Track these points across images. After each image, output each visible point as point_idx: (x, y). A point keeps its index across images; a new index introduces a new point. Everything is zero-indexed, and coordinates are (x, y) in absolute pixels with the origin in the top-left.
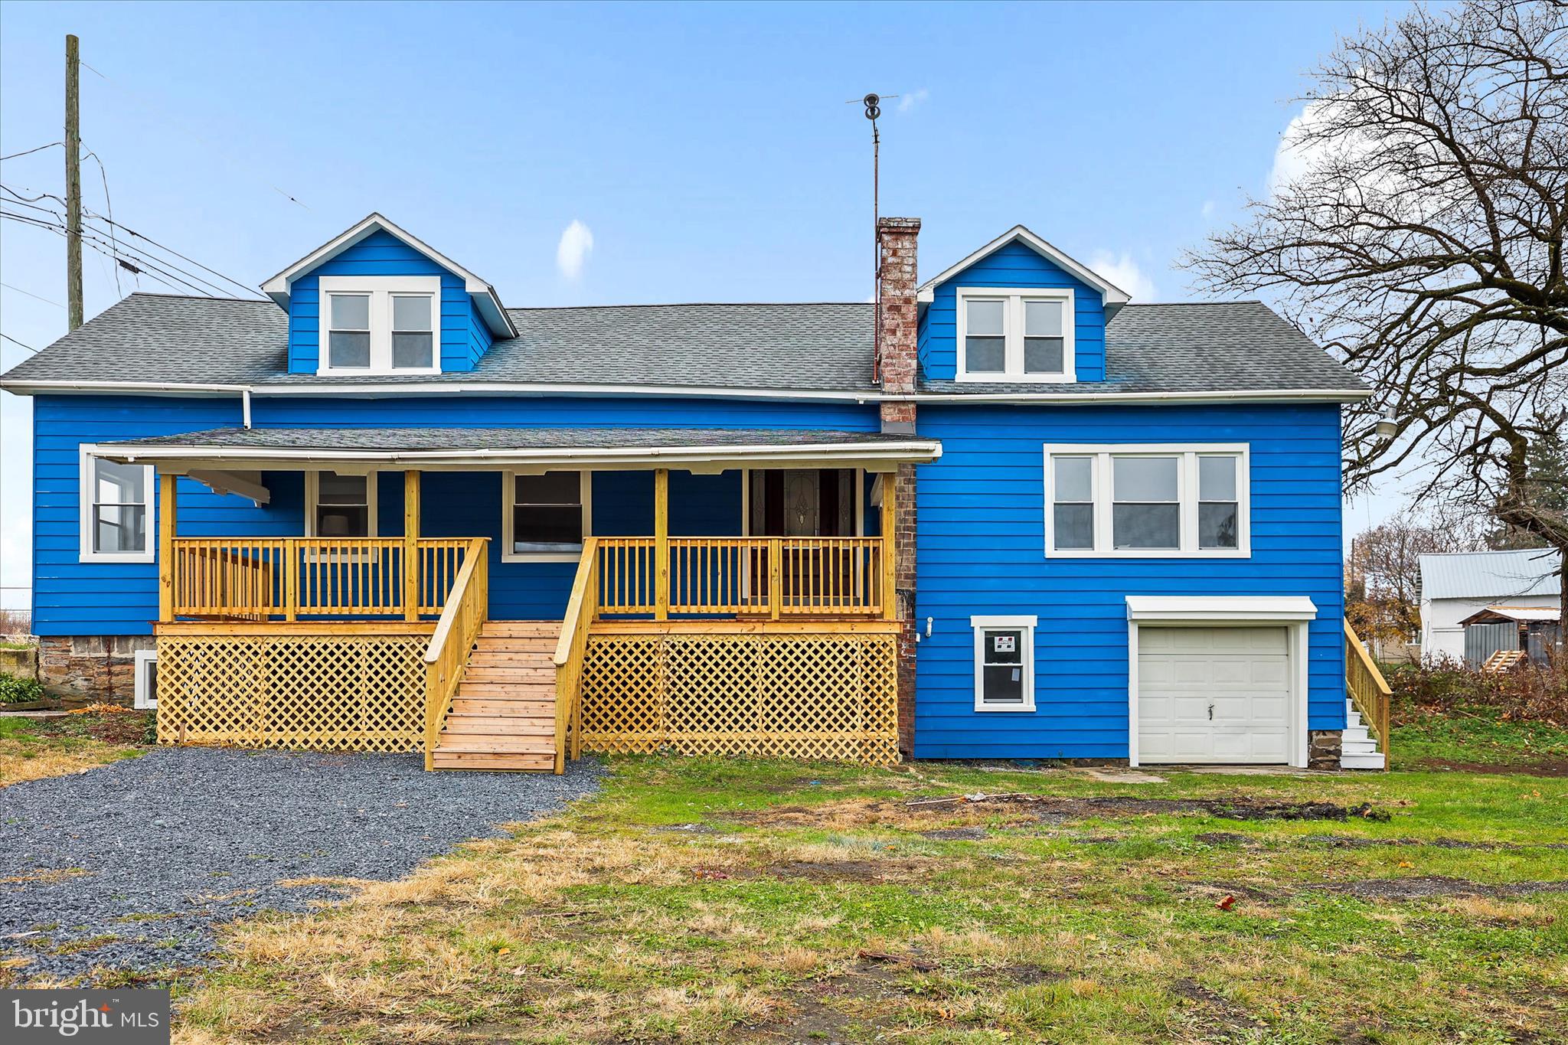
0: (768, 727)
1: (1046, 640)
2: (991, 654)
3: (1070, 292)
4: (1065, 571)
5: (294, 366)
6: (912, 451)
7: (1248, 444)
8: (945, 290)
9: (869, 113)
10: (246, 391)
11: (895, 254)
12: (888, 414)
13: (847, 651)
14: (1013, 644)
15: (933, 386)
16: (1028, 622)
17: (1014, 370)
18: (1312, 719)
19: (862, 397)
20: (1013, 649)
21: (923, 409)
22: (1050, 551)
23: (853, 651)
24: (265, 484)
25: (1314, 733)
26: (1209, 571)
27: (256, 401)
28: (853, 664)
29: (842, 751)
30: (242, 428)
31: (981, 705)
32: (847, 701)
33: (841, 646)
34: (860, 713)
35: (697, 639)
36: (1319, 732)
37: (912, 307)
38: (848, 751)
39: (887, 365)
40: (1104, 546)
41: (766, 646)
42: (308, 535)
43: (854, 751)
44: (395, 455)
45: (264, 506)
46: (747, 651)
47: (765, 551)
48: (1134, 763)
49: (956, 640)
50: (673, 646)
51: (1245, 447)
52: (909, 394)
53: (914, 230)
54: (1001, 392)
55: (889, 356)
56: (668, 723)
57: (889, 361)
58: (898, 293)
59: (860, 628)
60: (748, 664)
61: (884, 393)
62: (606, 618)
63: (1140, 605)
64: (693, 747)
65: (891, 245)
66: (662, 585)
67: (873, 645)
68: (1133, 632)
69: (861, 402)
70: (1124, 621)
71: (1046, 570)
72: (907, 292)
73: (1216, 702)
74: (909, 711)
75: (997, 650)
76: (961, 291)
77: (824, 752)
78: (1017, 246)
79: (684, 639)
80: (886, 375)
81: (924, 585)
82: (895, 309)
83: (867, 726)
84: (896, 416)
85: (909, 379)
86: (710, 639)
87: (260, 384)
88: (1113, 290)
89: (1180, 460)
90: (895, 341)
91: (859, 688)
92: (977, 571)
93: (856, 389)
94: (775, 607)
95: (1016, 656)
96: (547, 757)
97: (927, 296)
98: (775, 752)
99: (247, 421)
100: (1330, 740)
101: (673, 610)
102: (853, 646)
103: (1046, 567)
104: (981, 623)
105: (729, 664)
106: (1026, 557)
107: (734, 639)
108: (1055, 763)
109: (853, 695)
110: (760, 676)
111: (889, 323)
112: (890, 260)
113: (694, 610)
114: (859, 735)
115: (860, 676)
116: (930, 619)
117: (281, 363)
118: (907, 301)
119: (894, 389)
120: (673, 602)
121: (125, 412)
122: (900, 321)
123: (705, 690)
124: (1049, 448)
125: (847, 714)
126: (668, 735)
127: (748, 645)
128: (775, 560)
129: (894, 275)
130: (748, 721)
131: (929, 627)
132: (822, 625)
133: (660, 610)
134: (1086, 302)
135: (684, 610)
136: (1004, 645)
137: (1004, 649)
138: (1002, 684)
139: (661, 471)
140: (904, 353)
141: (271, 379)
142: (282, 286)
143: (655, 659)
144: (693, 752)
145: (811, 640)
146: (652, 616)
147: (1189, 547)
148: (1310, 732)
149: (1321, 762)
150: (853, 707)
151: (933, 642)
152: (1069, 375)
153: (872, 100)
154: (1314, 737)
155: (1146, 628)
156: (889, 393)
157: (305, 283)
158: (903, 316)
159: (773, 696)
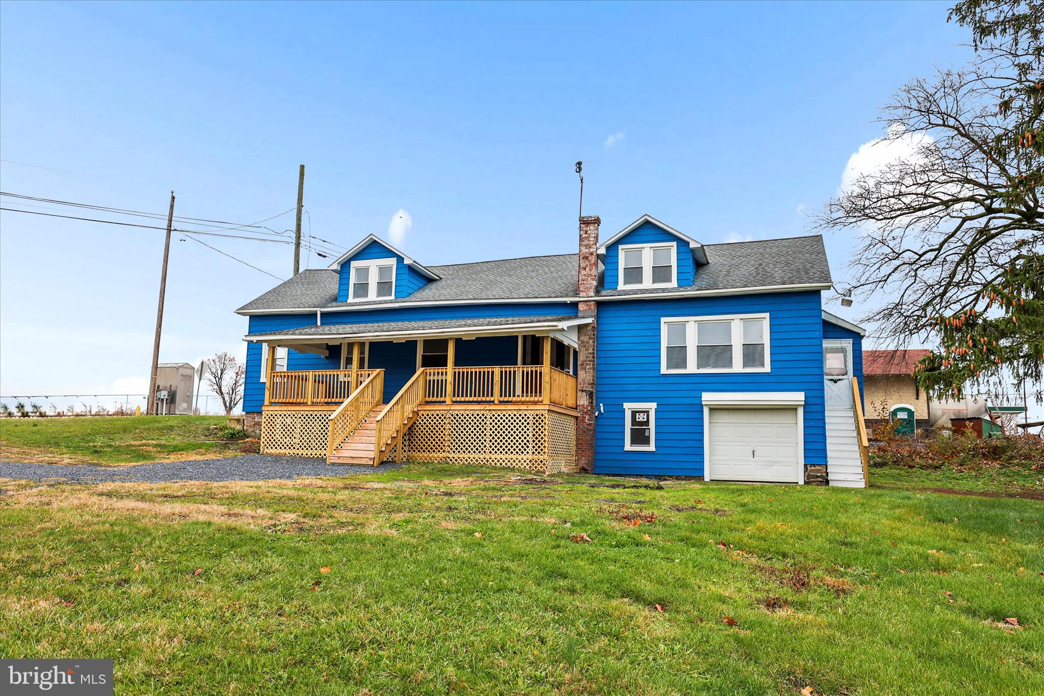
0: (490, 452)
1: (662, 415)
2: (634, 422)
3: (674, 244)
4: (671, 380)
5: (340, 299)
6: (548, 326)
7: (768, 314)
8: (612, 248)
9: (578, 170)
10: (319, 311)
11: (586, 233)
12: (581, 307)
13: (526, 418)
14: (645, 417)
15: (604, 293)
16: (652, 406)
17: (648, 283)
18: (806, 458)
19: (568, 300)
20: (645, 420)
21: (599, 304)
22: (664, 370)
23: (528, 418)
24: (327, 349)
25: (808, 466)
26: (747, 379)
27: (323, 314)
28: (528, 424)
29: (522, 464)
30: (317, 326)
31: (628, 447)
32: (525, 441)
33: (523, 415)
34: (531, 447)
35: (462, 412)
36: (811, 465)
37: (593, 257)
38: (525, 464)
39: (581, 284)
40: (692, 367)
41: (491, 415)
42: (341, 369)
43: (528, 464)
44: (344, 336)
45: (327, 358)
46: (483, 417)
47: (493, 372)
48: (707, 479)
49: (616, 415)
50: (452, 415)
51: (767, 315)
52: (591, 297)
53: (597, 221)
54: (636, 294)
55: (582, 280)
56: (449, 449)
57: (582, 282)
58: (587, 250)
59: (531, 407)
60: (483, 423)
61: (580, 297)
62: (427, 403)
63: (708, 398)
64: (459, 461)
65: (584, 229)
66: (449, 388)
67: (537, 415)
68: (706, 411)
69: (569, 302)
70: (702, 406)
71: (662, 380)
72: (591, 250)
73: (757, 449)
74: (589, 449)
75: (637, 420)
76: (621, 247)
77: (514, 464)
78: (647, 224)
79: (456, 412)
80: (581, 289)
81: (601, 388)
82: (586, 258)
83: (533, 453)
84: (586, 308)
85: (592, 290)
86: (467, 412)
87: (324, 307)
88: (693, 241)
89: (733, 323)
90: (586, 273)
91: (531, 435)
92: (627, 381)
93: (567, 296)
94: (496, 398)
95: (647, 423)
96: (371, 459)
97: (602, 251)
98: (493, 464)
99: (319, 323)
100: (818, 470)
101: (454, 399)
102: (528, 415)
103: (662, 378)
104: (628, 407)
105: (475, 423)
106: (652, 374)
107: (477, 412)
108: (666, 477)
109: (528, 438)
110: (488, 429)
111: (582, 265)
112: (584, 236)
113: (463, 399)
114: (530, 456)
115: (531, 429)
116: (601, 405)
117: (335, 299)
118: (592, 254)
119: (585, 295)
120: (454, 396)
121: (279, 321)
122: (588, 263)
123: (465, 435)
124: (663, 320)
125: (525, 447)
126: (448, 455)
127: (483, 415)
128: (497, 377)
129: (586, 242)
130: (482, 449)
131: (602, 408)
132: (514, 406)
133: (448, 400)
134: (683, 248)
135: (458, 399)
136: (641, 418)
137: (641, 419)
138: (639, 436)
139: (451, 339)
140: (590, 278)
141: (330, 305)
142: (336, 267)
143: (445, 421)
144: (459, 463)
145: (510, 413)
146: (445, 402)
147: (738, 367)
148: (805, 466)
149: (812, 482)
150: (528, 444)
151: (606, 415)
152: (674, 283)
153: (579, 163)
154: (809, 468)
155: (713, 410)
156: (582, 297)
157: (345, 266)
158: (589, 261)
159: (493, 438)
